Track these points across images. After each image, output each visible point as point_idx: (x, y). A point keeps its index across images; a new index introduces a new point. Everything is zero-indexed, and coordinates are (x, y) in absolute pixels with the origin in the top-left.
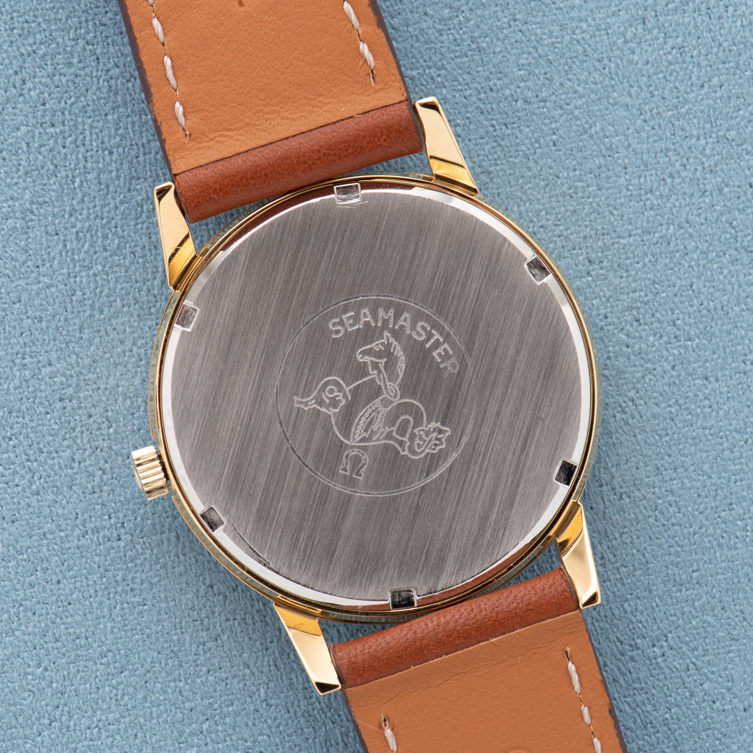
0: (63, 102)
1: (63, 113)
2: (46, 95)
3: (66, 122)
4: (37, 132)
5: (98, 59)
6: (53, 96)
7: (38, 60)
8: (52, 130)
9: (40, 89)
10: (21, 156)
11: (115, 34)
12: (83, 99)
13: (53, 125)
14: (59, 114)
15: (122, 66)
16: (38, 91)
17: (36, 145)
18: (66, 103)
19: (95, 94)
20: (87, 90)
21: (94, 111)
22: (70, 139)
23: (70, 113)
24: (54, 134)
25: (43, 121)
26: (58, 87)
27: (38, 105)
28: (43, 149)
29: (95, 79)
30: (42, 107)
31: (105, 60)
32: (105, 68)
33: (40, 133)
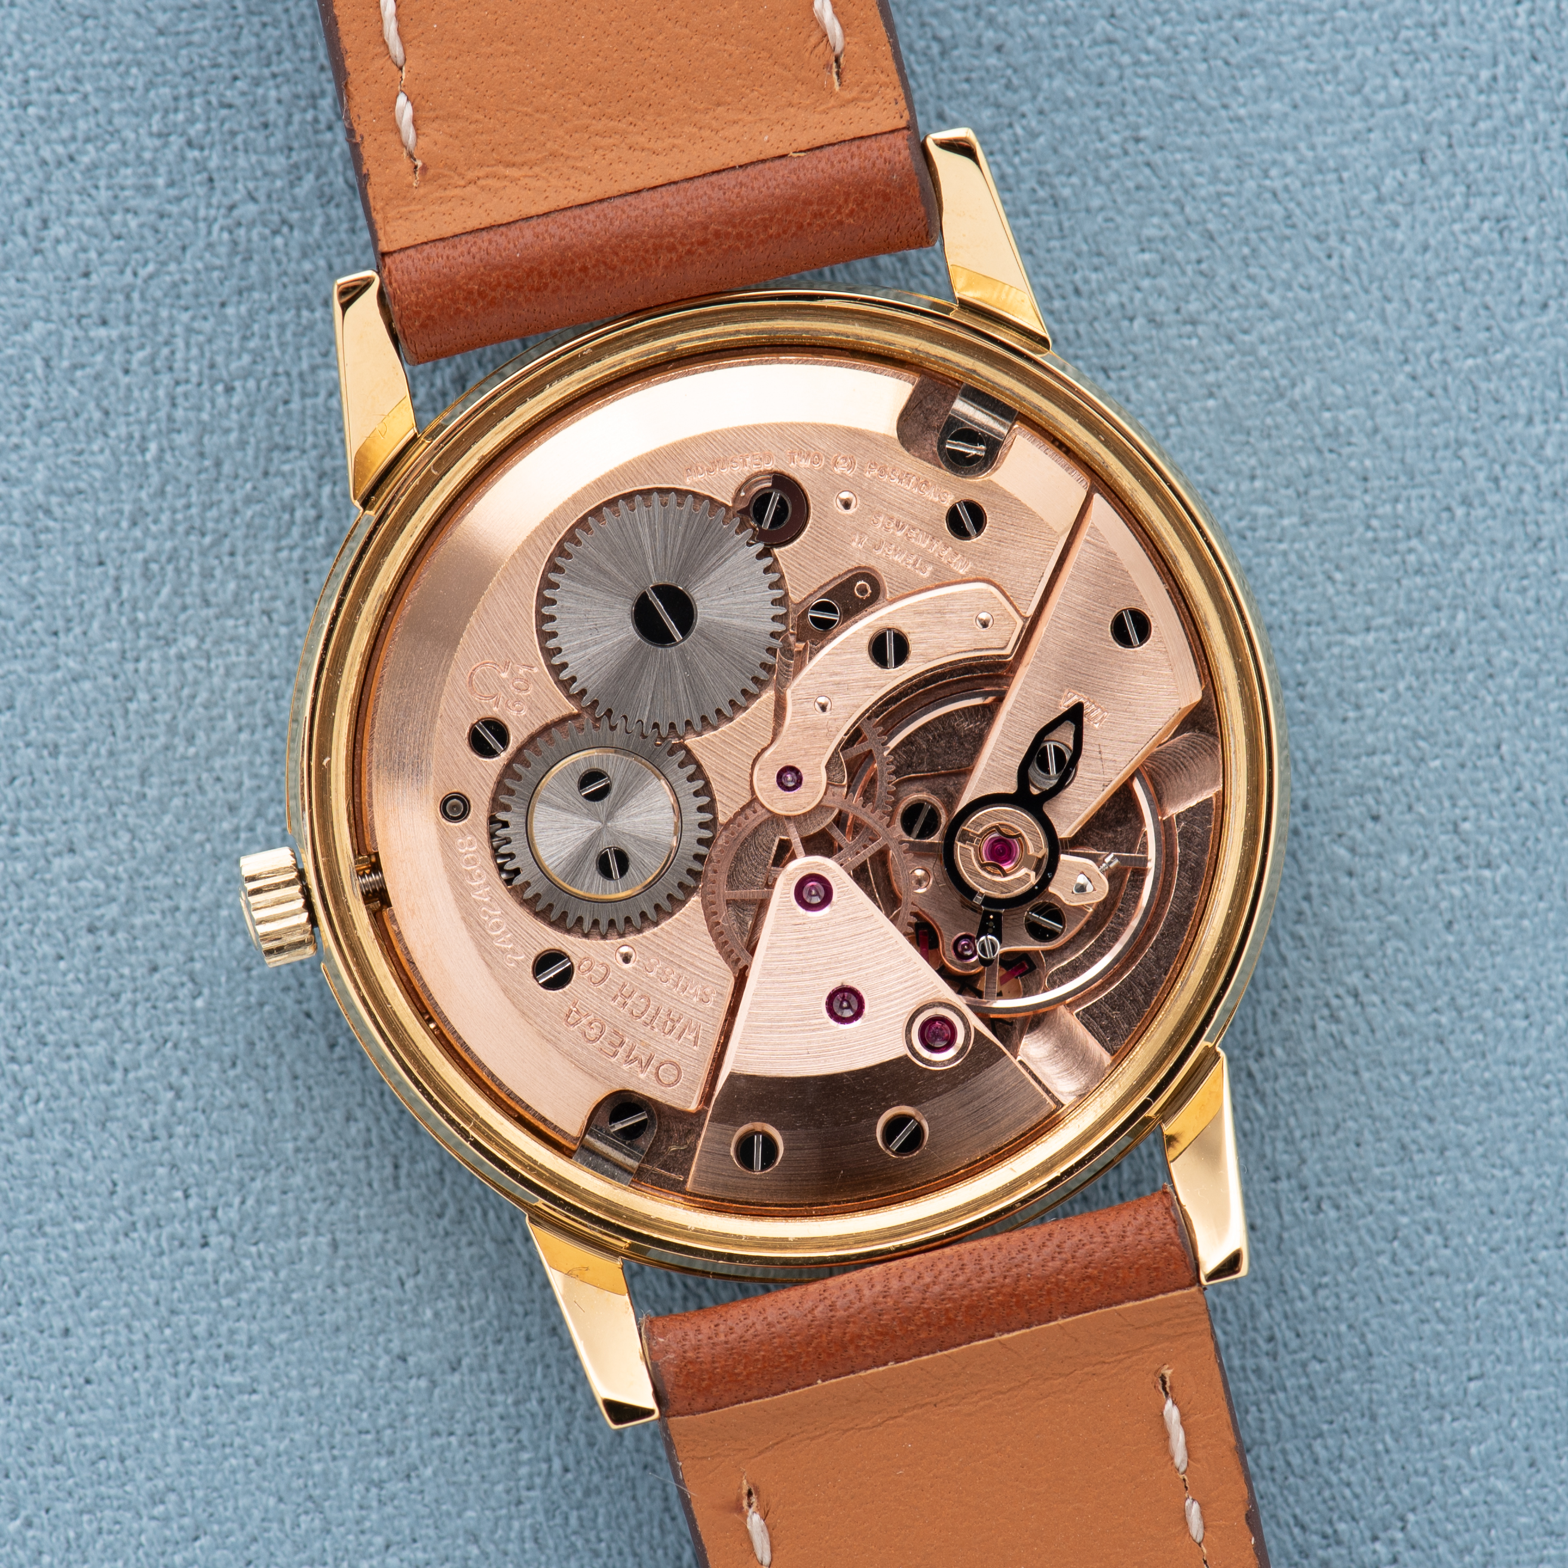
0: (129, 271)
1: (128, 297)
2: (93, 255)
3: (134, 318)
4: (68, 334)
5: (211, 180)
6: (107, 257)
7: (78, 176)
8: (102, 332)
9: (79, 240)
10: (31, 388)
11: (251, 127)
12: (173, 267)
13: (104, 323)
14: (120, 297)
15: (262, 198)
16: (74, 245)
17: (65, 364)
18: (135, 274)
19: (201, 258)
20: (184, 249)
21: (196, 296)
22: (140, 355)
23: (143, 298)
24: (106, 343)
25: (83, 311)
26: (119, 237)
27: (74, 276)
28: (79, 373)
29: (202, 225)
30: (83, 282)
31: (227, 184)
32: (227, 202)
33: (75, 339)
